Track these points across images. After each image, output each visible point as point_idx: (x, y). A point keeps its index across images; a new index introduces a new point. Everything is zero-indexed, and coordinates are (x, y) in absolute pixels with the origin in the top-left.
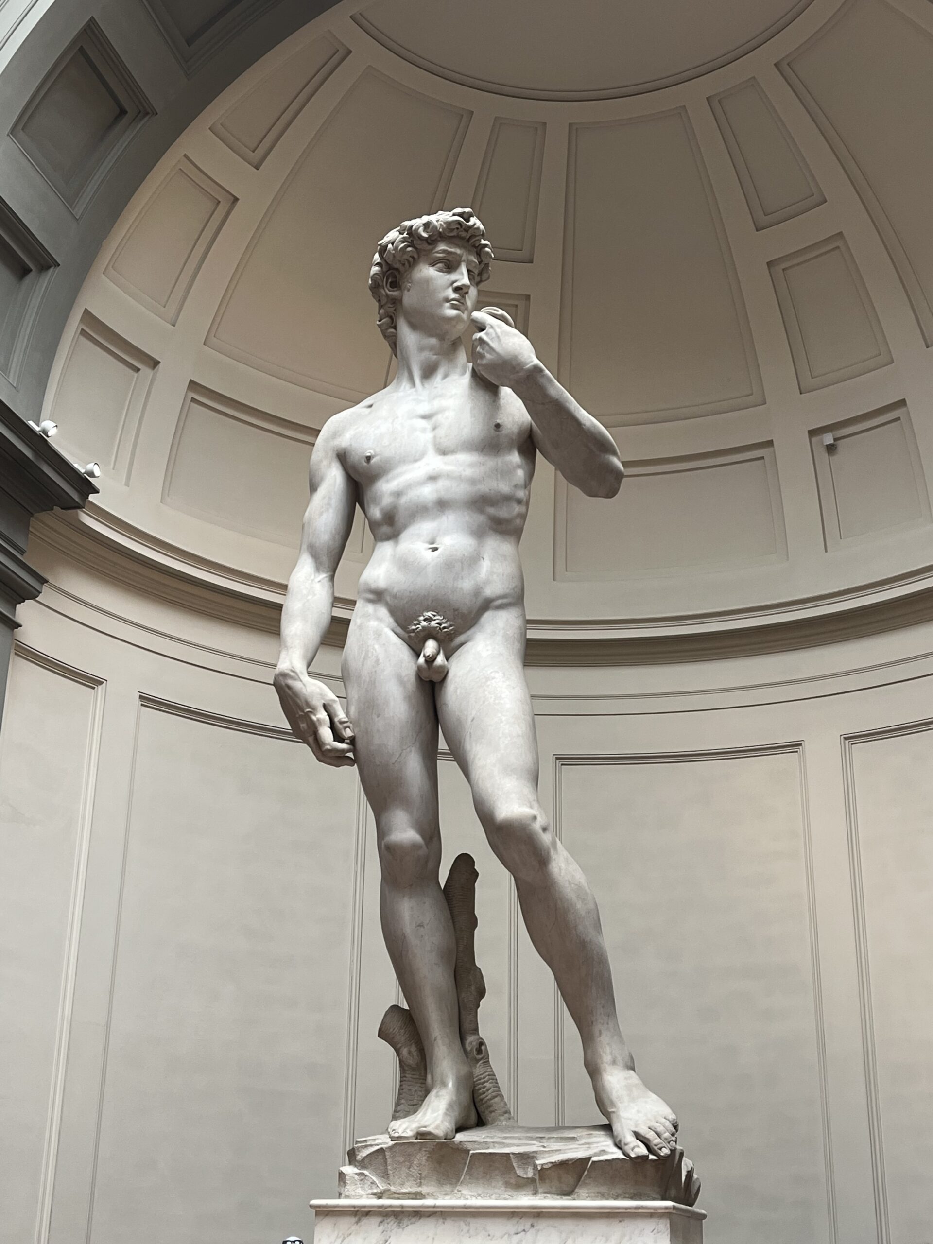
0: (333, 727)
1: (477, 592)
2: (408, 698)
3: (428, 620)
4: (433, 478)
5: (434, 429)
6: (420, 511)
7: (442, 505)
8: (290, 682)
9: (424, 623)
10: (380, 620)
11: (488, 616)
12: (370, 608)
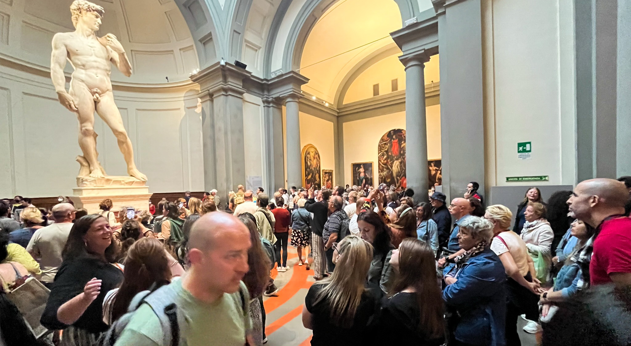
0: (74, 105)
1: (106, 88)
2: (92, 104)
3: (97, 90)
4: (95, 61)
5: (94, 50)
6: (93, 67)
7: (98, 68)
8: (64, 94)
9: (96, 91)
10: (84, 86)
11: (108, 92)
12: (80, 83)
